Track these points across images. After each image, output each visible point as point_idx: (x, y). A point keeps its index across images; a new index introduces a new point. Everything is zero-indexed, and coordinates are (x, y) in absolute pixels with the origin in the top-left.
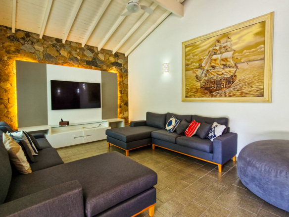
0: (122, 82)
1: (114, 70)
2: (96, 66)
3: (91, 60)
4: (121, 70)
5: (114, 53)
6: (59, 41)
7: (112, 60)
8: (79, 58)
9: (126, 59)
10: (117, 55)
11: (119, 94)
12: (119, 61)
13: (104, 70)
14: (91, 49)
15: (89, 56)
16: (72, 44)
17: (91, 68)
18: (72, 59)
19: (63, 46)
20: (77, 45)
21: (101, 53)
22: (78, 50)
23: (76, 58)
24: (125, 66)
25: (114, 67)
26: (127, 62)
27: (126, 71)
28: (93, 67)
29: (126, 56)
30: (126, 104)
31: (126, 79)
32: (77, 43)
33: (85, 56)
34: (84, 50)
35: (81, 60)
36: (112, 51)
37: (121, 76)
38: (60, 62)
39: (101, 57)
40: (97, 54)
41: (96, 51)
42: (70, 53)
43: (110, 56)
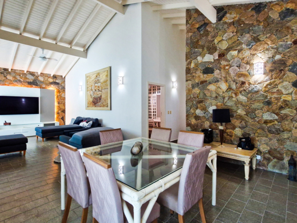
0: (60, 95)
1: (52, 88)
2: (37, 85)
3: (32, 81)
4: (59, 87)
5: (52, 76)
6: (6, 70)
7: (51, 80)
8: (22, 80)
9: (63, 79)
10: (55, 77)
11: (56, 104)
12: (57, 81)
13: (43, 88)
14: (32, 74)
15: (31, 78)
16: (16, 71)
17: (32, 87)
18: (16, 81)
19: (9, 73)
20: (21, 72)
21: (41, 76)
22: (21, 75)
23: (20, 81)
24: (63, 85)
25: (52, 86)
26: (65, 81)
27: (64, 88)
28: (34, 86)
29: (63, 77)
30: (64, 111)
31: (63, 94)
32: (20, 70)
33: (27, 78)
34: (27, 75)
35: (24, 82)
36: (50, 75)
37: (59, 92)
38: (7, 83)
39: (41, 79)
40: (37, 77)
41: (37, 75)
42: (14, 77)
43: (49, 78)
